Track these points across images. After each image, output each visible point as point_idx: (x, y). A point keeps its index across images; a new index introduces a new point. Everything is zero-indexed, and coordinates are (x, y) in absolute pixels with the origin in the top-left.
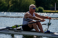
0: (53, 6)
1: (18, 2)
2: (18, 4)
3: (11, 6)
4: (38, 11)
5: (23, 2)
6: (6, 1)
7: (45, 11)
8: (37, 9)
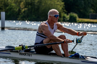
0: (94, 12)
1: (36, 4)
2: (36, 7)
3: (23, 10)
4: (68, 19)
5: (43, 4)
6: (15, 3)
7: (80, 20)
8: (68, 17)
